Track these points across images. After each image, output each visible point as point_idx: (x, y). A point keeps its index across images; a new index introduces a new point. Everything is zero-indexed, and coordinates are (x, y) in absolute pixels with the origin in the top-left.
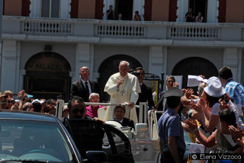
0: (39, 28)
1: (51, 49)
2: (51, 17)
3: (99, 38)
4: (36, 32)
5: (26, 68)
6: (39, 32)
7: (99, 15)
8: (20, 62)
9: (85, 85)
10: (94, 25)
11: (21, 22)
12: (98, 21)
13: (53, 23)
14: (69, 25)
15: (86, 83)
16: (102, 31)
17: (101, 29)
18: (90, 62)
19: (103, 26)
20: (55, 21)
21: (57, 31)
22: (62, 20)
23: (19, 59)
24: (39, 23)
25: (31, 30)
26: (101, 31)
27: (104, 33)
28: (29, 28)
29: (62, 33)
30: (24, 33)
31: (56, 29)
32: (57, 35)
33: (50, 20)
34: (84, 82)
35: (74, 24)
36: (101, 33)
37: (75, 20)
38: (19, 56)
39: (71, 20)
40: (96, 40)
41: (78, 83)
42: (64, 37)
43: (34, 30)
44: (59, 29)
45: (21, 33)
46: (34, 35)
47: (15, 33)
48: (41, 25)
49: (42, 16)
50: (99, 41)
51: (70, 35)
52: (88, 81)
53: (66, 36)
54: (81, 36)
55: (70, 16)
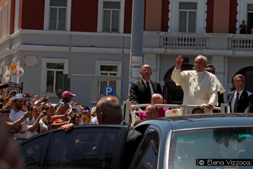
0: (177, 43)
1: (188, 62)
2: (188, 32)
3: (232, 51)
4: (174, 46)
5: (164, 80)
6: (177, 46)
7: (232, 30)
8: (160, 74)
9: (146, 85)
10: (228, 39)
11: (160, 37)
12: (231, 35)
13: (189, 38)
14: (205, 40)
15: (148, 83)
16: (236, 44)
17: (234, 42)
18: (224, 73)
19: (236, 39)
20: (192, 35)
21: (194, 45)
22: (198, 34)
23: (158, 71)
24: (177, 37)
25: (169, 44)
26: (234, 44)
27: (237, 47)
28: (168, 42)
29: (198, 47)
30: (163, 47)
31: (192, 43)
32: (194, 49)
33: (187, 35)
34: (145, 82)
35: (209, 38)
36: (234, 46)
37: (210, 35)
38: (158, 68)
39: (206, 35)
40: (230, 53)
41: (139, 82)
42: (200, 50)
43: (173, 45)
44: (195, 43)
45: (160, 47)
46: (172, 48)
47: (155, 47)
48: (179, 39)
49: (180, 32)
50: (233, 54)
51: (206, 49)
52: (149, 82)
53: (202, 49)
54: (216, 49)
55: (205, 31)
